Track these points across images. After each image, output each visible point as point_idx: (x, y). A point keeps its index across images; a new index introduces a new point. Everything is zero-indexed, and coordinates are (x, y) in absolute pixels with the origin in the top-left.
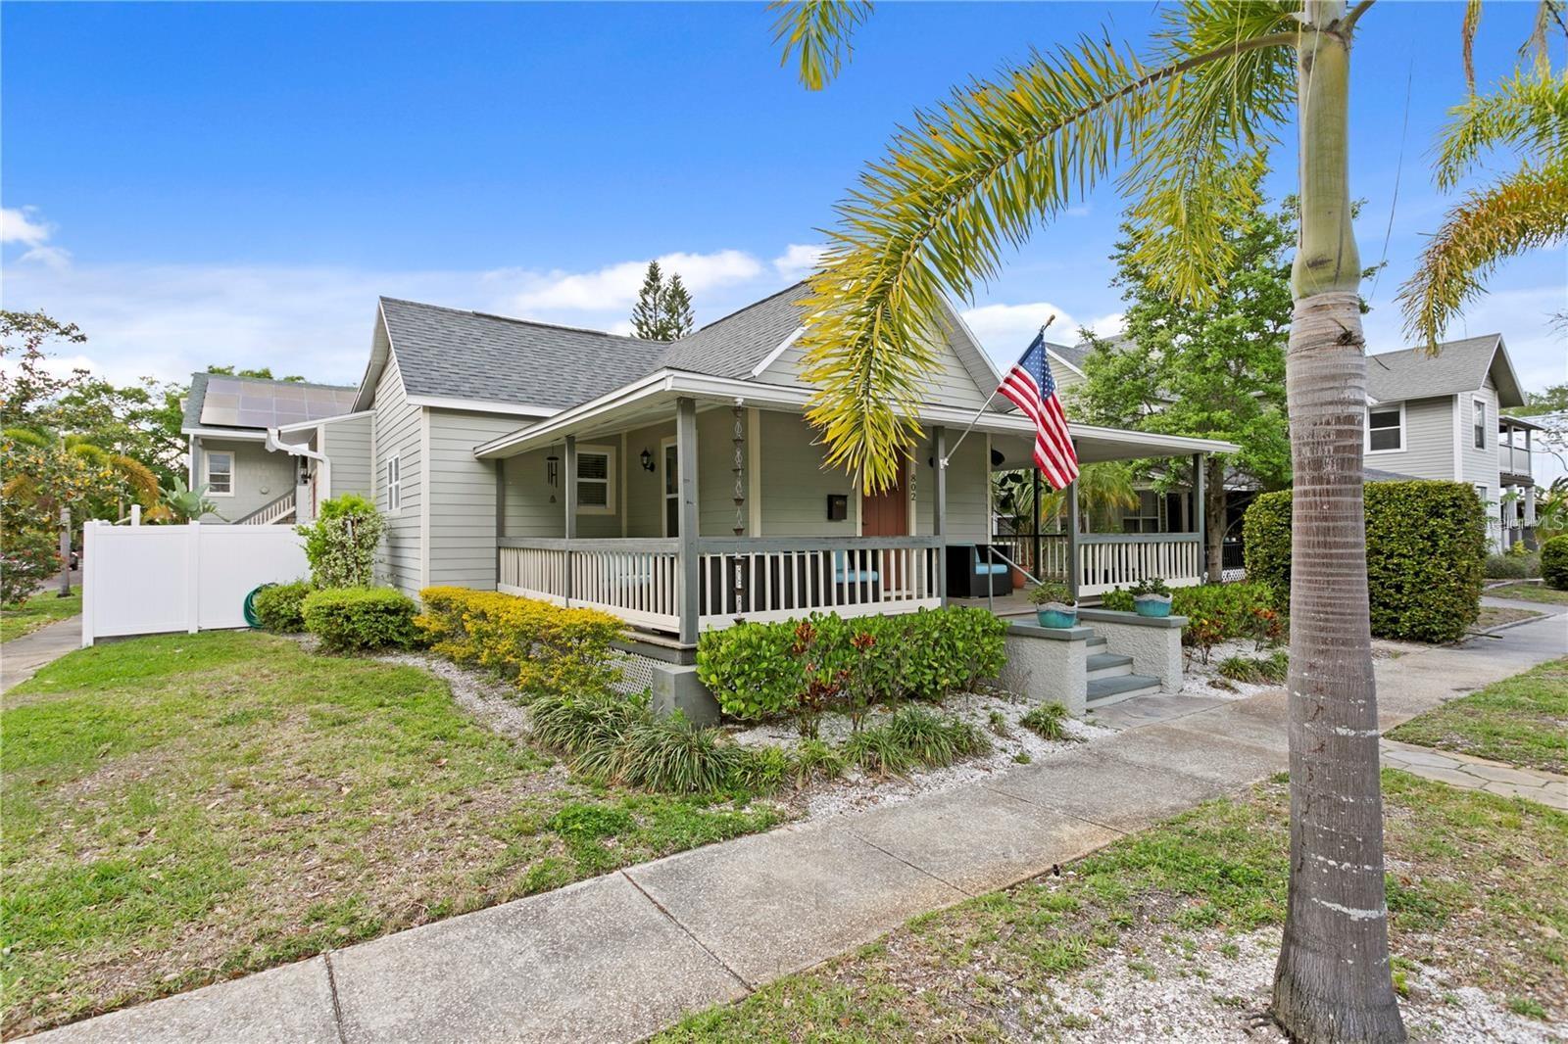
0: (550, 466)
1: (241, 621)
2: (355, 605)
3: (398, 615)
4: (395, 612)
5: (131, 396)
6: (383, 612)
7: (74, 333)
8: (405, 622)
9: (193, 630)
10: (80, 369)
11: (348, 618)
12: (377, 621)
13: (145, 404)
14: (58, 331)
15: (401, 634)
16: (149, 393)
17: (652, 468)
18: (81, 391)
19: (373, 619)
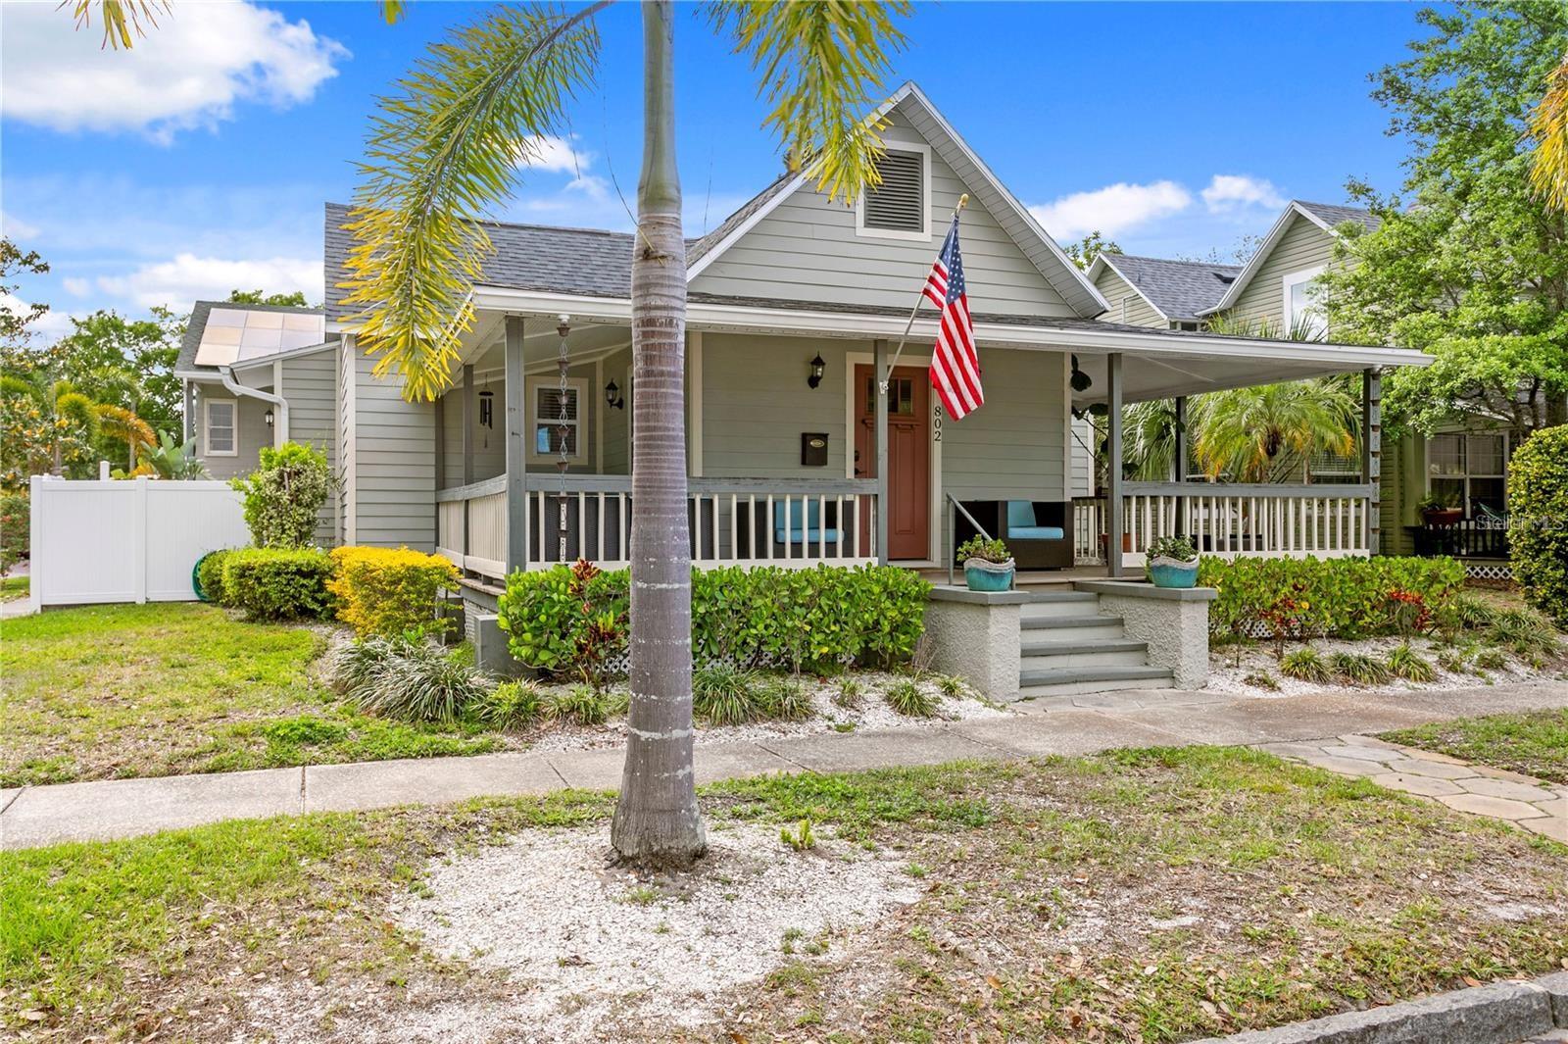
0: (483, 402)
1: (190, 594)
2: (266, 565)
3: (313, 578)
4: (310, 575)
5: (144, 333)
6: (295, 573)
7: (36, 262)
8: (321, 587)
9: (141, 601)
10: (39, 304)
11: (258, 579)
12: (288, 584)
13: (158, 343)
14: (20, 261)
15: (315, 599)
16: (163, 328)
17: (620, 404)
18: (89, 329)
19: (285, 582)
